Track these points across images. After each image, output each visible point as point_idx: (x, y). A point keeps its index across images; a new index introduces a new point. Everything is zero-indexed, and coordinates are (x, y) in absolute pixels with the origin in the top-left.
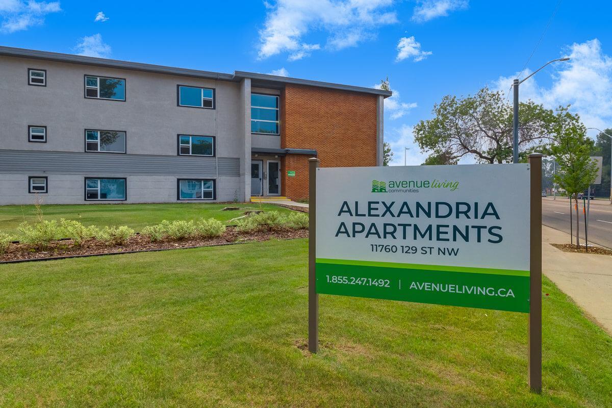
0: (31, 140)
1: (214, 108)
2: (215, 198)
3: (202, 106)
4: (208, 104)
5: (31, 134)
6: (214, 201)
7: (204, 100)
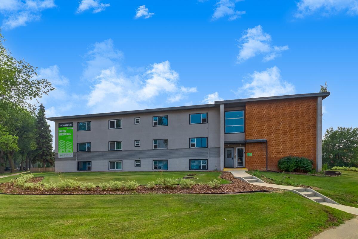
0: (136, 146)
1: (207, 123)
2: (207, 169)
3: (201, 123)
4: (204, 121)
5: (136, 143)
6: (207, 170)
7: (202, 120)
